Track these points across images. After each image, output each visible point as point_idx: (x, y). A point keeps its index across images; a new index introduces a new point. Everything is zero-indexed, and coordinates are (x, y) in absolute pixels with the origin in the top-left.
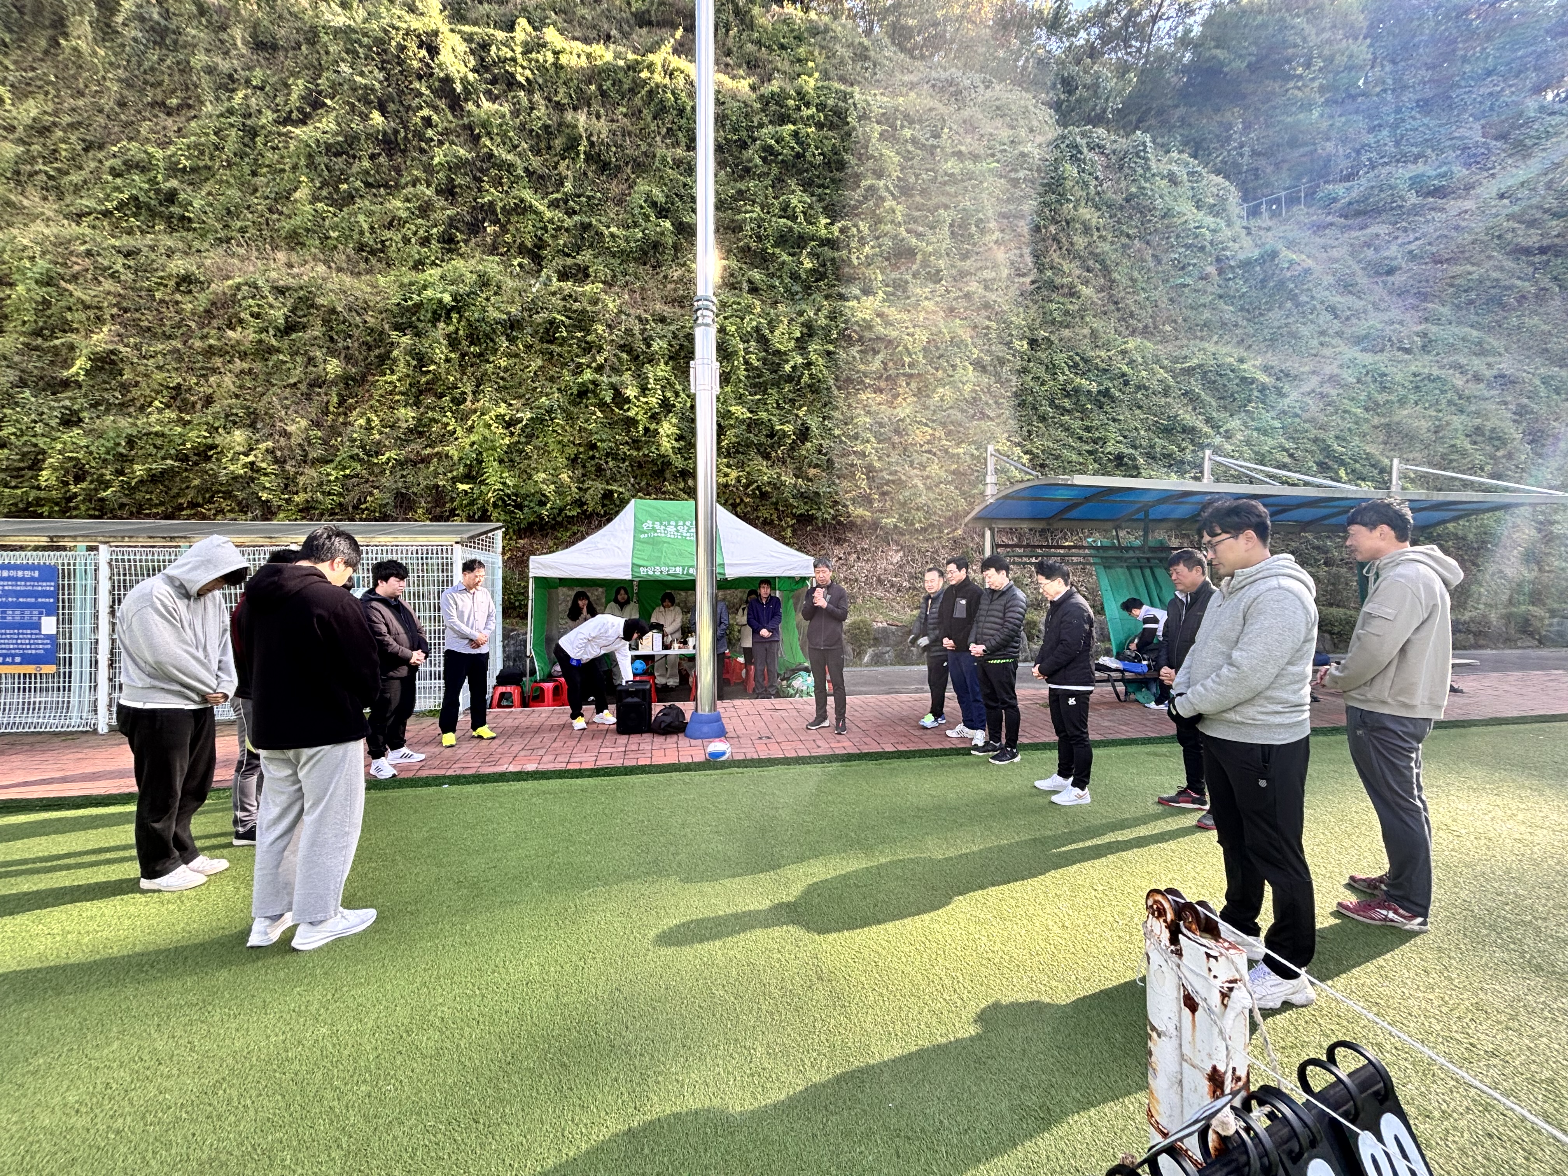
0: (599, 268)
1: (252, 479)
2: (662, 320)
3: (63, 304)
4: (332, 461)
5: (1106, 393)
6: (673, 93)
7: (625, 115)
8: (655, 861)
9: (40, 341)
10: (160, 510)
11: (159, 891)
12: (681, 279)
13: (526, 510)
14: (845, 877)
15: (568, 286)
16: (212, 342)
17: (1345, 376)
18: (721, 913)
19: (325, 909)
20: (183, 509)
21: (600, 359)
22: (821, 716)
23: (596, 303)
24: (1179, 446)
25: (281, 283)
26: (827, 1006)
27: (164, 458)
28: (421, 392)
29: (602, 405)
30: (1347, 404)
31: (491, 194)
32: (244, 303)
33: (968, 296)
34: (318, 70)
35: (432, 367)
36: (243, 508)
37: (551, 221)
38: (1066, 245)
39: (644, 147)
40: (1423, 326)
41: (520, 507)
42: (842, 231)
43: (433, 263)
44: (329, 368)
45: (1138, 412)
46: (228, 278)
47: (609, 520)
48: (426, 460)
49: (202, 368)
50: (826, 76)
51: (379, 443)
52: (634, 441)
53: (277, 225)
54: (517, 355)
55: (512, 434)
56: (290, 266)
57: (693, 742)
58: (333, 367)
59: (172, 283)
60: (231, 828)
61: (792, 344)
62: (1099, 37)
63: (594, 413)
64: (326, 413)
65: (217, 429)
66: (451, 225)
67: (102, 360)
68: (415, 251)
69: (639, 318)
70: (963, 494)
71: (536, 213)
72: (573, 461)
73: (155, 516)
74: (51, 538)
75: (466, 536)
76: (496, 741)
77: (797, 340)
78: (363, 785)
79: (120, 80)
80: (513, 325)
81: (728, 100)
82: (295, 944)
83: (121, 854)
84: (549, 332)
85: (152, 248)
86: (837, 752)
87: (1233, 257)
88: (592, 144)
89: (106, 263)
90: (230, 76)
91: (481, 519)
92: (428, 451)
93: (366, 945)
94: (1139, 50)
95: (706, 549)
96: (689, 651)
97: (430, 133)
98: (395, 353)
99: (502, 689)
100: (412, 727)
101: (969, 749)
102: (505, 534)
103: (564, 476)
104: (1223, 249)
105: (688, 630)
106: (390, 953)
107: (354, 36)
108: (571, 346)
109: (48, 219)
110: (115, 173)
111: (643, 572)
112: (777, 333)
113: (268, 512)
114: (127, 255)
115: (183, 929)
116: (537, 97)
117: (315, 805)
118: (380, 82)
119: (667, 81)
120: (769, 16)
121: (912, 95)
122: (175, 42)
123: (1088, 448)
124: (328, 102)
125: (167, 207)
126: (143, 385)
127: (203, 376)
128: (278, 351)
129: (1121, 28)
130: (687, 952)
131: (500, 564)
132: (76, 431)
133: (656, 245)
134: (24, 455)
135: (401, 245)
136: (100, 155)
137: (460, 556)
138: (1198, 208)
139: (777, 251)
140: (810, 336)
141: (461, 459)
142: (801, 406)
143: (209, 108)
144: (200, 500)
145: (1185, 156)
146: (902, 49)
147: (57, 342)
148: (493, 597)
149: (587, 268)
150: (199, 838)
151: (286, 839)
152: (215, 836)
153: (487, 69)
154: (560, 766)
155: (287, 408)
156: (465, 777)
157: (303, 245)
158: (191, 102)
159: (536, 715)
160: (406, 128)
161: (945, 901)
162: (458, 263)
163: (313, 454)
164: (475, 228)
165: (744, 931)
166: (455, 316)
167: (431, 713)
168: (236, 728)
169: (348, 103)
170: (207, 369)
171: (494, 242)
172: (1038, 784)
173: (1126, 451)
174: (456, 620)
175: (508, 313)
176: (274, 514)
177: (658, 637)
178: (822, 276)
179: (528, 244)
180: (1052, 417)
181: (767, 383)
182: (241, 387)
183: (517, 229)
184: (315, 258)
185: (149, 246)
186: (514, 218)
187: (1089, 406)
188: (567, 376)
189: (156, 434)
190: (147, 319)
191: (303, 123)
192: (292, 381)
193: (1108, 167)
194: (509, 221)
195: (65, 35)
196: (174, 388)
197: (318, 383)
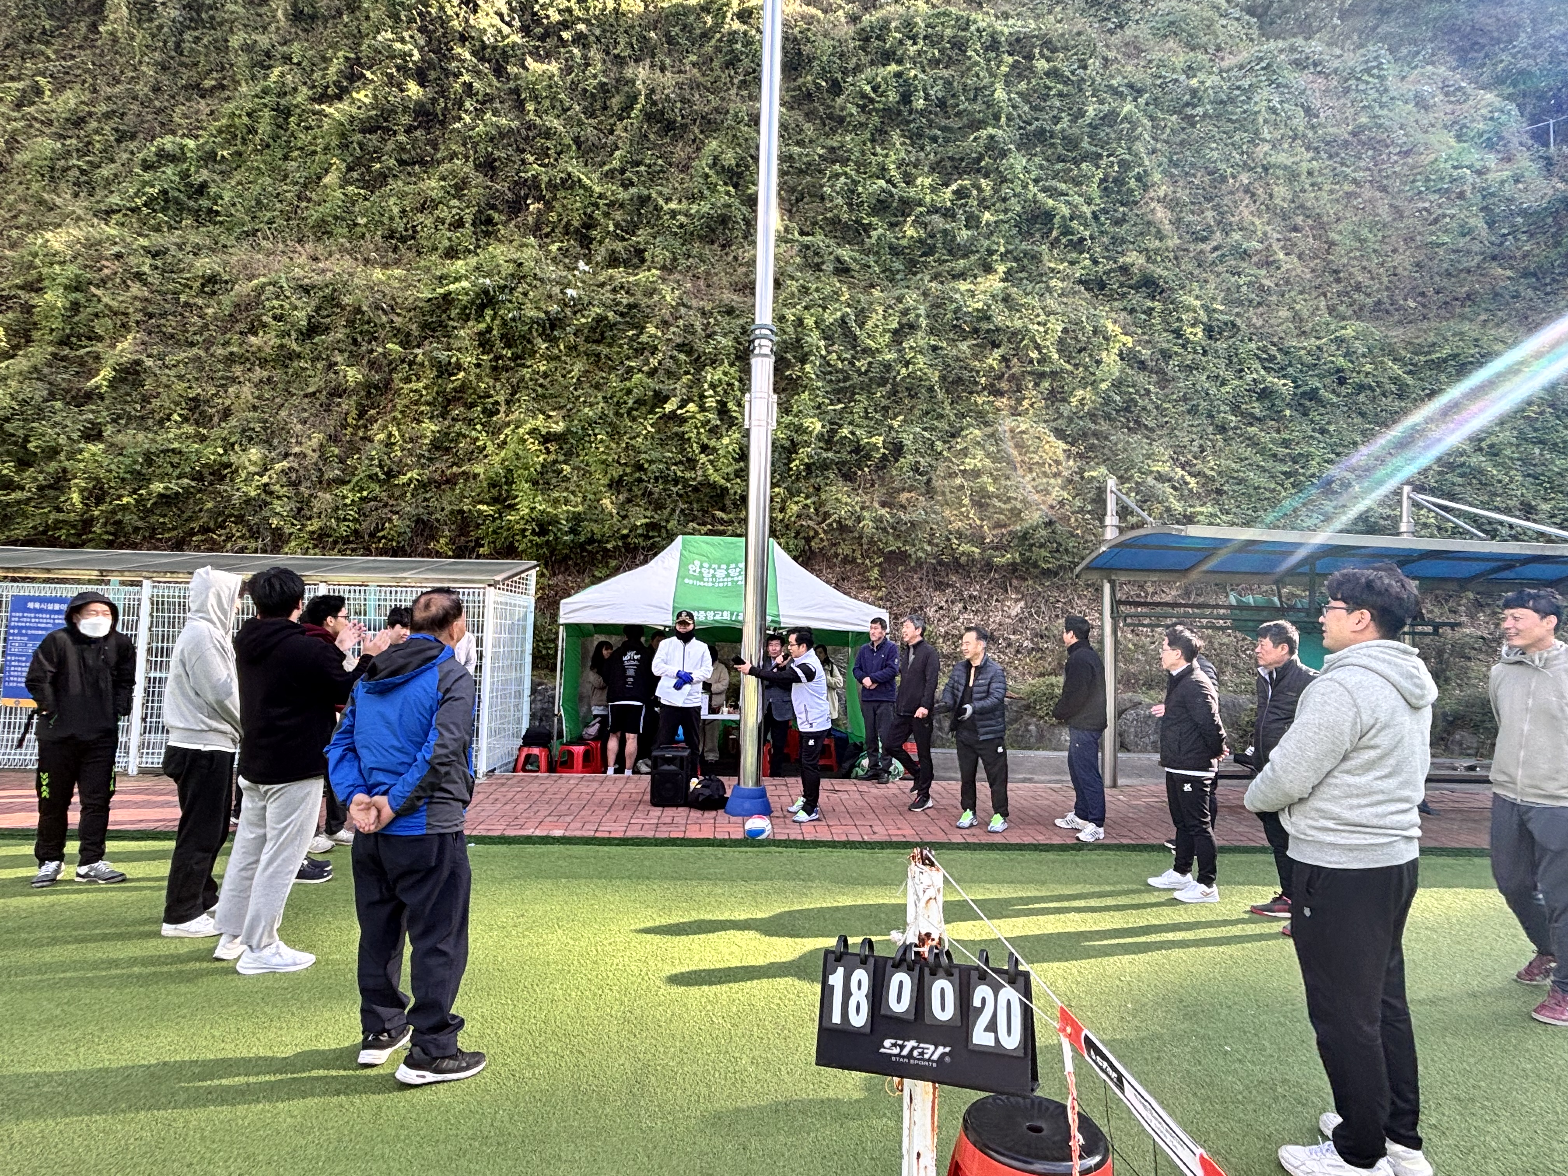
0: (657, 250)
1: (266, 504)
3: (90, 310)
4: (349, 482)
5: (1312, 394)
7: (694, 65)
9: (66, 351)
10: (172, 537)
15: (619, 274)
16: (235, 349)
20: (195, 534)
21: (653, 362)
23: (651, 295)
25: (307, 281)
27: (179, 478)
28: (449, 402)
31: (536, 167)
32: (267, 304)
33: (1124, 270)
34: (358, 38)
35: (461, 373)
36: (254, 533)
37: (601, 196)
38: (1263, 198)
39: (715, 102)
43: (467, 251)
44: (349, 376)
46: (252, 277)
48: (451, 481)
49: (222, 378)
51: (400, 461)
52: (689, 460)
53: (306, 214)
54: (558, 358)
55: (548, 451)
56: (316, 259)
57: (733, 819)
58: (353, 375)
59: (197, 285)
61: (887, 338)
63: (643, 427)
64: (344, 426)
65: (233, 445)
66: (488, 205)
67: (126, 371)
68: (448, 235)
69: (703, 311)
71: (586, 187)
72: (618, 483)
75: (500, 577)
77: (893, 333)
79: (157, 64)
80: (553, 324)
85: (180, 247)
88: (653, 101)
89: (135, 265)
90: (268, 54)
91: (512, 557)
92: (455, 470)
96: (735, 717)
97: (472, 100)
99: (526, 751)
102: (540, 572)
103: (606, 502)
108: (621, 346)
109: (79, 219)
110: (147, 166)
112: (867, 326)
113: (279, 538)
114: (155, 255)
116: (593, 51)
124: (368, 74)
125: (196, 201)
126: (164, 396)
127: (222, 386)
128: (299, 356)
131: (532, 604)
133: (724, 220)
135: (432, 230)
136: (132, 146)
137: (492, 600)
139: (874, 221)
140: (910, 328)
142: (896, 416)
143: (244, 89)
144: (212, 525)
145: (1442, 69)
147: (82, 351)
148: (524, 646)
149: (642, 251)
154: (587, 833)
155: (304, 421)
156: (490, 837)
157: (330, 234)
158: (225, 82)
159: (563, 781)
160: (445, 96)
162: (496, 250)
163: (329, 474)
164: (516, 207)
166: (488, 312)
169: (387, 74)
170: (227, 378)
171: (538, 220)
172: (1152, 880)
175: (548, 311)
176: (285, 541)
179: (576, 224)
180: (1236, 428)
181: (853, 386)
182: (259, 398)
183: (563, 206)
184: (342, 250)
185: (177, 244)
186: (561, 194)
187: (1288, 413)
188: (615, 382)
189: (173, 451)
190: (170, 325)
191: (340, 98)
192: (311, 390)
193: (1327, 91)
194: (555, 198)
195: (104, 20)
196: (193, 400)
197: (337, 392)
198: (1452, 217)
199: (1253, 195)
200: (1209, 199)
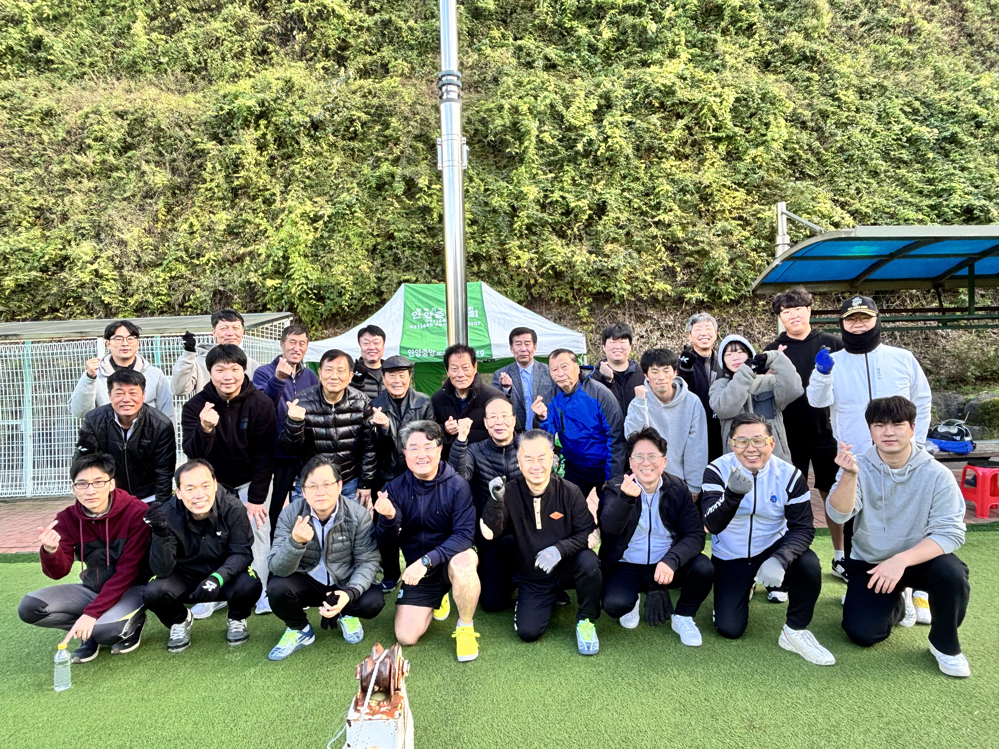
0: (398, 62)
1: (97, 285)
4: (161, 264)
13: (326, 302)
15: (368, 83)
16: (66, 166)
20: (46, 314)
21: (397, 151)
23: (393, 97)
25: (121, 108)
27: (30, 270)
28: (236, 196)
32: (90, 129)
35: (245, 171)
36: (90, 311)
37: (353, 23)
41: (321, 299)
43: (247, 75)
44: (158, 180)
46: (81, 108)
48: (240, 259)
49: (59, 190)
51: (200, 245)
52: (429, 229)
53: (121, 57)
54: (320, 154)
55: (316, 229)
56: (129, 92)
58: (162, 178)
59: (37, 119)
61: (589, 117)
63: (392, 205)
64: (157, 221)
65: (69, 242)
66: (263, 38)
68: (231, 65)
72: (373, 251)
77: (594, 112)
80: (316, 126)
85: (23, 89)
92: (243, 250)
103: (363, 267)
108: (370, 140)
113: (109, 313)
125: (36, 53)
126: (15, 208)
127: (59, 196)
128: (117, 168)
135: (219, 61)
140: (608, 107)
141: (270, 256)
144: (58, 306)
149: (387, 63)
155: (123, 219)
157: (140, 72)
162: (269, 72)
163: (145, 259)
164: (285, 38)
166: (263, 122)
170: (63, 190)
171: (302, 49)
175: (311, 116)
178: (623, 45)
179: (333, 47)
180: (886, 171)
181: (562, 160)
182: (90, 203)
183: (322, 34)
184: (151, 83)
185: (21, 88)
186: (319, 24)
187: (931, 155)
188: (366, 170)
189: (24, 249)
190: (17, 151)
192: (126, 195)
194: (315, 28)
196: (38, 209)
197: (149, 194)
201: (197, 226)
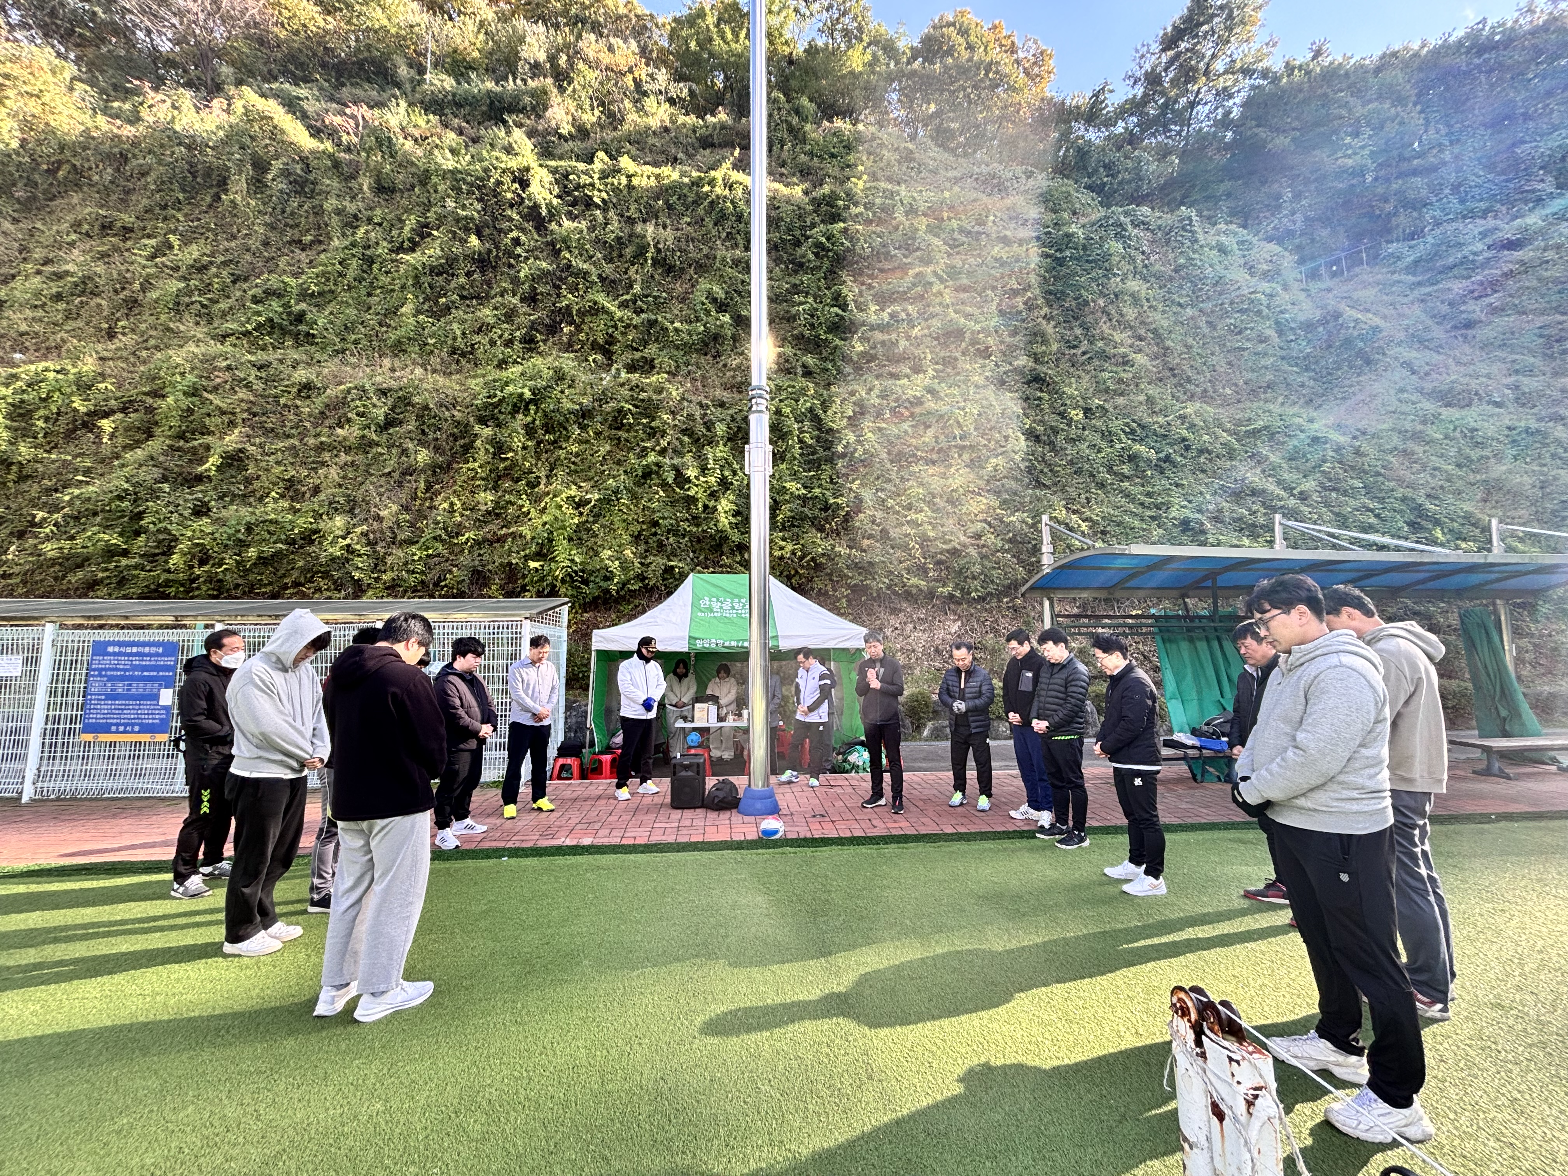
0: (664, 360)
1: (348, 560)
2: (722, 405)
3: (203, 411)
4: (417, 542)
5: (1167, 459)
6: (732, 202)
7: (689, 224)
8: (705, 944)
9: (182, 443)
10: (268, 589)
11: (239, 956)
12: (739, 367)
13: (591, 585)
14: (899, 968)
15: (635, 377)
16: (323, 439)
17: (1430, 432)
18: (769, 1001)
19: (387, 979)
20: (287, 588)
21: (663, 443)
22: (877, 793)
23: (660, 392)
24: (1249, 510)
25: (385, 385)
26: (877, 1109)
27: (275, 543)
28: (499, 478)
29: (664, 485)
30: (1436, 461)
31: (569, 299)
32: (352, 404)
34: (428, 206)
35: (510, 455)
36: (338, 586)
37: (621, 320)
38: (1116, 317)
39: (706, 250)
40: (1513, 379)
41: (586, 582)
42: (892, 316)
43: (515, 362)
44: (419, 458)
45: (1201, 476)
46: (341, 383)
47: (670, 594)
48: (501, 540)
49: (313, 462)
50: (874, 177)
51: (460, 524)
52: (694, 518)
53: (385, 336)
54: (587, 442)
55: (581, 514)
56: (393, 370)
57: (747, 819)
58: (423, 456)
59: (294, 390)
60: (308, 896)
61: (845, 421)
62: (1138, 125)
63: (657, 493)
64: (415, 498)
65: (321, 515)
66: (532, 328)
67: (232, 457)
68: (500, 351)
69: (701, 404)
70: (1020, 562)
71: (608, 313)
72: (637, 538)
73: (264, 596)
74: (176, 617)
75: (534, 612)
76: (555, 814)
77: (850, 418)
78: (429, 855)
79: (266, 224)
80: (585, 414)
81: (783, 205)
82: (357, 1015)
83: (209, 918)
84: (617, 421)
85: (281, 361)
86: (894, 832)
87: (1294, 320)
88: (659, 251)
89: (242, 376)
90: (355, 217)
91: (548, 596)
92: (504, 531)
93: (422, 1019)
94: (1179, 133)
95: (759, 622)
96: (743, 723)
97: (519, 250)
98: (478, 443)
99: (561, 761)
100: (477, 797)
101: (1034, 832)
102: (572, 608)
103: (628, 552)
104: (1281, 312)
105: (742, 702)
106: (444, 1029)
107: (459, 176)
108: (637, 431)
109: (199, 340)
110: (256, 300)
111: (699, 645)
112: (830, 412)
113: (359, 590)
114: (260, 368)
115: (258, 996)
116: (611, 214)
117: (384, 874)
118: (479, 212)
119: (727, 192)
120: (820, 131)
121: (956, 189)
122: (313, 191)
123: (1149, 513)
124: (435, 233)
125: (296, 326)
126: (264, 478)
127: (313, 468)
128: (377, 444)
129: (1158, 116)
130: (734, 1041)
131: (565, 637)
132: (206, 520)
133: (716, 337)
134: (160, 542)
135: (488, 347)
136: (245, 286)
137: (529, 630)
138: (1252, 275)
139: (830, 336)
140: (862, 414)
141: (533, 538)
142: (854, 480)
143: (336, 242)
144: (302, 580)
145: (1233, 227)
146: (946, 148)
147: (196, 443)
148: (558, 670)
149: (653, 360)
150: (279, 904)
151: (357, 907)
152: (292, 902)
153: (568, 194)
154: (615, 841)
155: (381, 495)
156: (523, 849)
157: (405, 351)
158: (321, 238)
159: (592, 788)
160: (497, 248)
161: (1005, 998)
162: (537, 361)
163: (401, 536)
164: (553, 329)
165: (793, 1022)
166: (532, 408)
167: (495, 784)
168: (320, 795)
169: (451, 231)
170: (317, 462)
171: (570, 340)
172: (1108, 871)
173: (1192, 516)
174: (522, 693)
175: (581, 404)
176: (364, 592)
177: (713, 709)
178: (873, 358)
179: (600, 341)
180: (1111, 484)
181: (820, 459)
182: (344, 478)
183: (590, 328)
184: (414, 363)
185: (279, 360)
186: (588, 319)
187: (1149, 472)
188: (633, 459)
189: (271, 521)
190: (271, 421)
191: (413, 250)
192: (387, 470)
193: (1154, 241)
194: (583, 322)
195: (226, 192)
196: (289, 480)
197: (409, 471)
198: (1252, 329)
199: (1108, 314)
200: (1076, 319)
201: (458, 505)
